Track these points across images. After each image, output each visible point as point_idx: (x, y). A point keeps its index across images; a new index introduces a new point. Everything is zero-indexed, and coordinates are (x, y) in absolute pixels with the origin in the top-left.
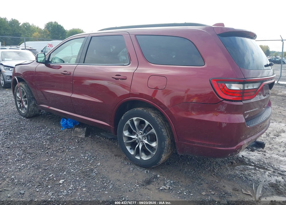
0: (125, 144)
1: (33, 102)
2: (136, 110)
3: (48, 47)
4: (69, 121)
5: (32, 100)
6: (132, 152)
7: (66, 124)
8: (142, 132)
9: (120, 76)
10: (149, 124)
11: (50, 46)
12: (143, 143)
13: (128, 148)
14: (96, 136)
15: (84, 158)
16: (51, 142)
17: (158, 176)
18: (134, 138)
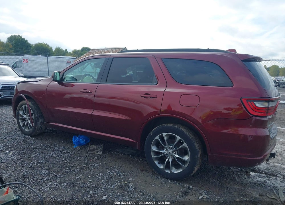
0: (154, 159)
1: (41, 120)
2: (166, 126)
3: (23, 62)
4: (81, 139)
5: (39, 118)
6: (160, 166)
7: (79, 142)
8: (172, 147)
9: (150, 94)
10: (180, 139)
11: (25, 61)
12: (173, 157)
13: (156, 162)
14: (113, 152)
15: (113, 174)
16: (70, 160)
17: (191, 187)
18: (163, 153)
